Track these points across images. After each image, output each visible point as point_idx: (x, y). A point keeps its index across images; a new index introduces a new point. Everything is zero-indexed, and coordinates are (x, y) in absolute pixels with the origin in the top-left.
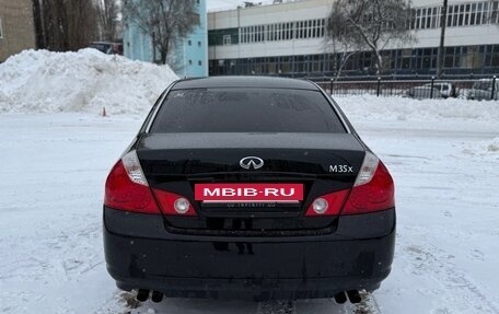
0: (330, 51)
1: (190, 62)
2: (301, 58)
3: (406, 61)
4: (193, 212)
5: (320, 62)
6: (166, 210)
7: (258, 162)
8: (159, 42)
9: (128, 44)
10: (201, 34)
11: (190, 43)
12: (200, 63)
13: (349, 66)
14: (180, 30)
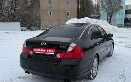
1: (119, 19)
4: (33, 55)
6: (29, 54)
7: (45, 44)
8: (110, 14)
9: (102, 15)
10: (123, 11)
11: (119, 14)
12: (122, 19)
14: (116, 11)
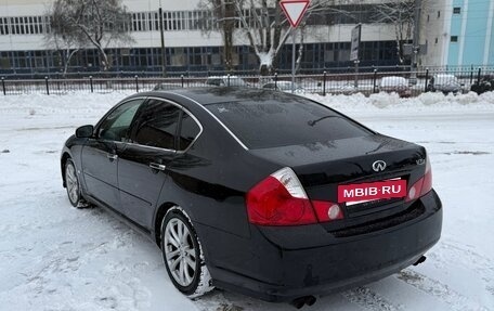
0: (53, 47)
2: (21, 53)
3: (126, 58)
5: (42, 58)
7: (383, 164)
13: (73, 62)
